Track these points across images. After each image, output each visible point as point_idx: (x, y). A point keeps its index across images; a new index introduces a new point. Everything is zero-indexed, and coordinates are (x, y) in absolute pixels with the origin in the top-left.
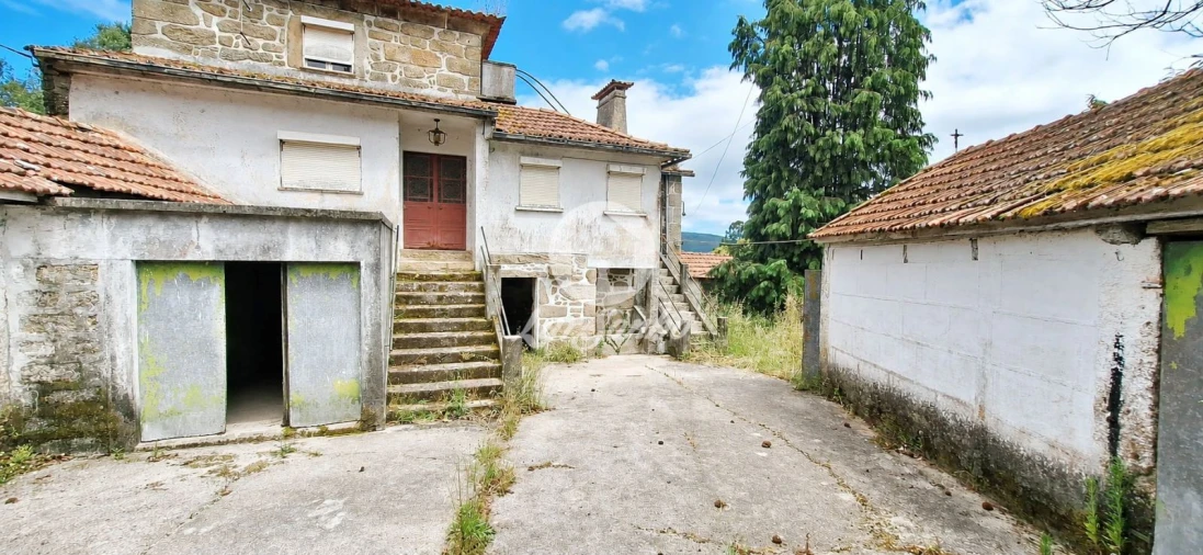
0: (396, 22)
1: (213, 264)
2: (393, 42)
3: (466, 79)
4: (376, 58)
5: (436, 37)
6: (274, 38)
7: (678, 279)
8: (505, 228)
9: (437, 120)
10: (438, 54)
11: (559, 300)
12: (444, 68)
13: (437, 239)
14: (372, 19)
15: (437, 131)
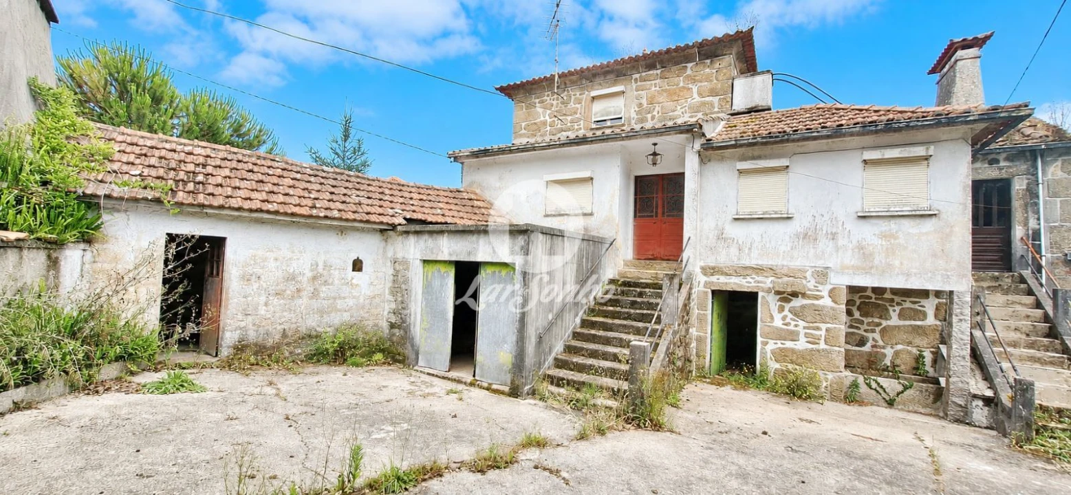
0: (655, 72)
1: (450, 262)
2: (653, 89)
3: (715, 100)
4: (640, 105)
5: (689, 72)
6: (576, 113)
7: (1051, 313)
8: (721, 237)
9: (655, 144)
10: (690, 86)
11: (788, 320)
12: (695, 95)
13: (661, 251)
14: (637, 76)
15: (655, 154)
